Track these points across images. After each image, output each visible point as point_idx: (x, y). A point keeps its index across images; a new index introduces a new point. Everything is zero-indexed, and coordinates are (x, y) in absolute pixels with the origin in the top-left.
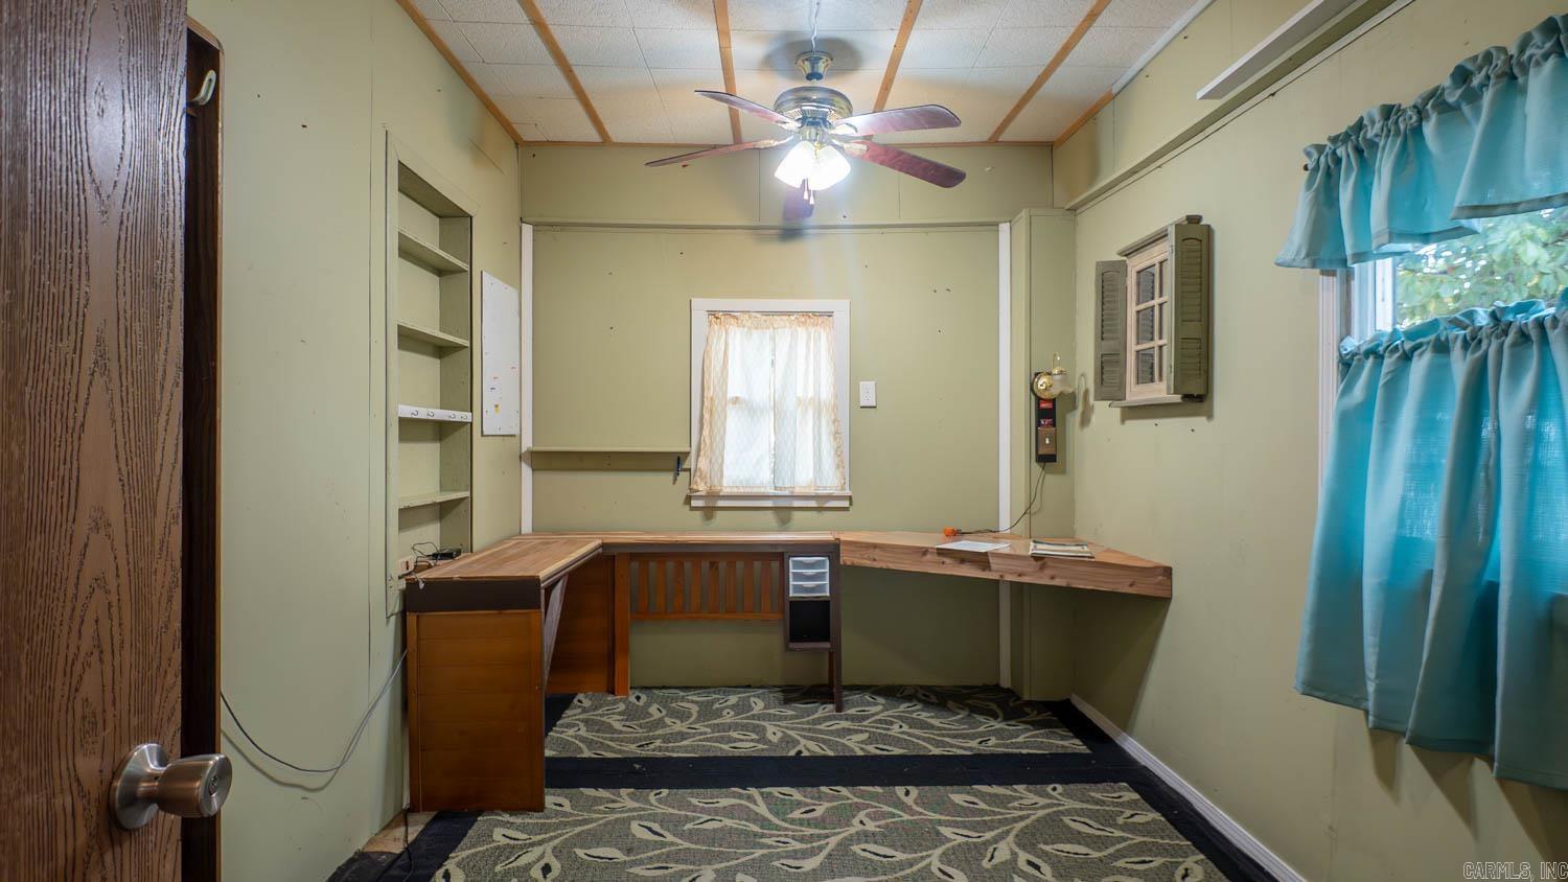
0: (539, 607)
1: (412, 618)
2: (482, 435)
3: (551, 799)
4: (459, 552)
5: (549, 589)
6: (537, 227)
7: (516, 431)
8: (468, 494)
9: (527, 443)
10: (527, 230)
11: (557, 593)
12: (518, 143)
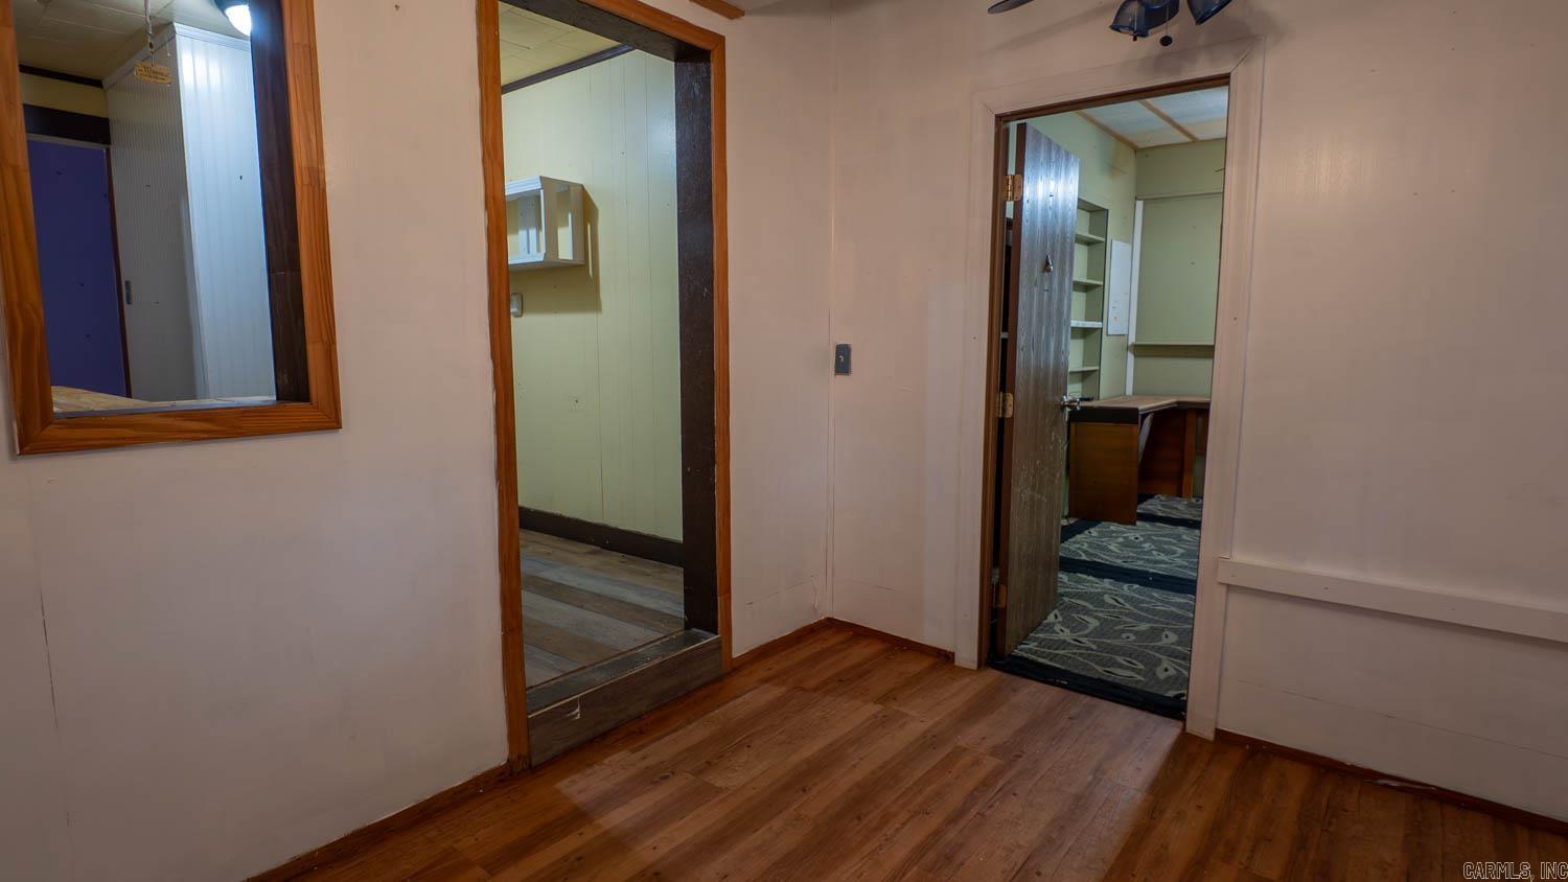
0: (1137, 423)
1: (1073, 425)
2: (1108, 335)
3: (1138, 523)
4: (1092, 399)
5: (1144, 416)
6: (1146, 202)
7: (1125, 332)
8: (1097, 368)
9: (1132, 340)
10: (1140, 204)
11: (1148, 421)
12: (1136, 150)
